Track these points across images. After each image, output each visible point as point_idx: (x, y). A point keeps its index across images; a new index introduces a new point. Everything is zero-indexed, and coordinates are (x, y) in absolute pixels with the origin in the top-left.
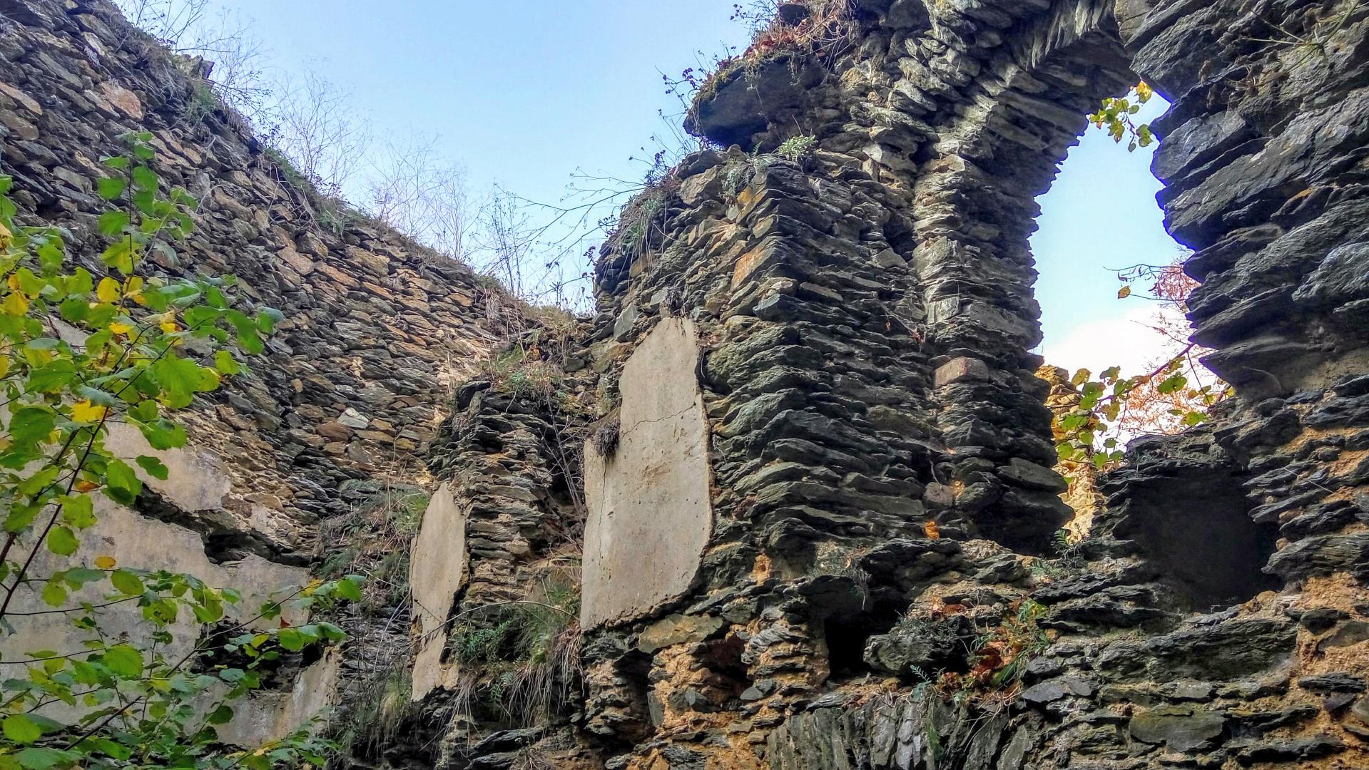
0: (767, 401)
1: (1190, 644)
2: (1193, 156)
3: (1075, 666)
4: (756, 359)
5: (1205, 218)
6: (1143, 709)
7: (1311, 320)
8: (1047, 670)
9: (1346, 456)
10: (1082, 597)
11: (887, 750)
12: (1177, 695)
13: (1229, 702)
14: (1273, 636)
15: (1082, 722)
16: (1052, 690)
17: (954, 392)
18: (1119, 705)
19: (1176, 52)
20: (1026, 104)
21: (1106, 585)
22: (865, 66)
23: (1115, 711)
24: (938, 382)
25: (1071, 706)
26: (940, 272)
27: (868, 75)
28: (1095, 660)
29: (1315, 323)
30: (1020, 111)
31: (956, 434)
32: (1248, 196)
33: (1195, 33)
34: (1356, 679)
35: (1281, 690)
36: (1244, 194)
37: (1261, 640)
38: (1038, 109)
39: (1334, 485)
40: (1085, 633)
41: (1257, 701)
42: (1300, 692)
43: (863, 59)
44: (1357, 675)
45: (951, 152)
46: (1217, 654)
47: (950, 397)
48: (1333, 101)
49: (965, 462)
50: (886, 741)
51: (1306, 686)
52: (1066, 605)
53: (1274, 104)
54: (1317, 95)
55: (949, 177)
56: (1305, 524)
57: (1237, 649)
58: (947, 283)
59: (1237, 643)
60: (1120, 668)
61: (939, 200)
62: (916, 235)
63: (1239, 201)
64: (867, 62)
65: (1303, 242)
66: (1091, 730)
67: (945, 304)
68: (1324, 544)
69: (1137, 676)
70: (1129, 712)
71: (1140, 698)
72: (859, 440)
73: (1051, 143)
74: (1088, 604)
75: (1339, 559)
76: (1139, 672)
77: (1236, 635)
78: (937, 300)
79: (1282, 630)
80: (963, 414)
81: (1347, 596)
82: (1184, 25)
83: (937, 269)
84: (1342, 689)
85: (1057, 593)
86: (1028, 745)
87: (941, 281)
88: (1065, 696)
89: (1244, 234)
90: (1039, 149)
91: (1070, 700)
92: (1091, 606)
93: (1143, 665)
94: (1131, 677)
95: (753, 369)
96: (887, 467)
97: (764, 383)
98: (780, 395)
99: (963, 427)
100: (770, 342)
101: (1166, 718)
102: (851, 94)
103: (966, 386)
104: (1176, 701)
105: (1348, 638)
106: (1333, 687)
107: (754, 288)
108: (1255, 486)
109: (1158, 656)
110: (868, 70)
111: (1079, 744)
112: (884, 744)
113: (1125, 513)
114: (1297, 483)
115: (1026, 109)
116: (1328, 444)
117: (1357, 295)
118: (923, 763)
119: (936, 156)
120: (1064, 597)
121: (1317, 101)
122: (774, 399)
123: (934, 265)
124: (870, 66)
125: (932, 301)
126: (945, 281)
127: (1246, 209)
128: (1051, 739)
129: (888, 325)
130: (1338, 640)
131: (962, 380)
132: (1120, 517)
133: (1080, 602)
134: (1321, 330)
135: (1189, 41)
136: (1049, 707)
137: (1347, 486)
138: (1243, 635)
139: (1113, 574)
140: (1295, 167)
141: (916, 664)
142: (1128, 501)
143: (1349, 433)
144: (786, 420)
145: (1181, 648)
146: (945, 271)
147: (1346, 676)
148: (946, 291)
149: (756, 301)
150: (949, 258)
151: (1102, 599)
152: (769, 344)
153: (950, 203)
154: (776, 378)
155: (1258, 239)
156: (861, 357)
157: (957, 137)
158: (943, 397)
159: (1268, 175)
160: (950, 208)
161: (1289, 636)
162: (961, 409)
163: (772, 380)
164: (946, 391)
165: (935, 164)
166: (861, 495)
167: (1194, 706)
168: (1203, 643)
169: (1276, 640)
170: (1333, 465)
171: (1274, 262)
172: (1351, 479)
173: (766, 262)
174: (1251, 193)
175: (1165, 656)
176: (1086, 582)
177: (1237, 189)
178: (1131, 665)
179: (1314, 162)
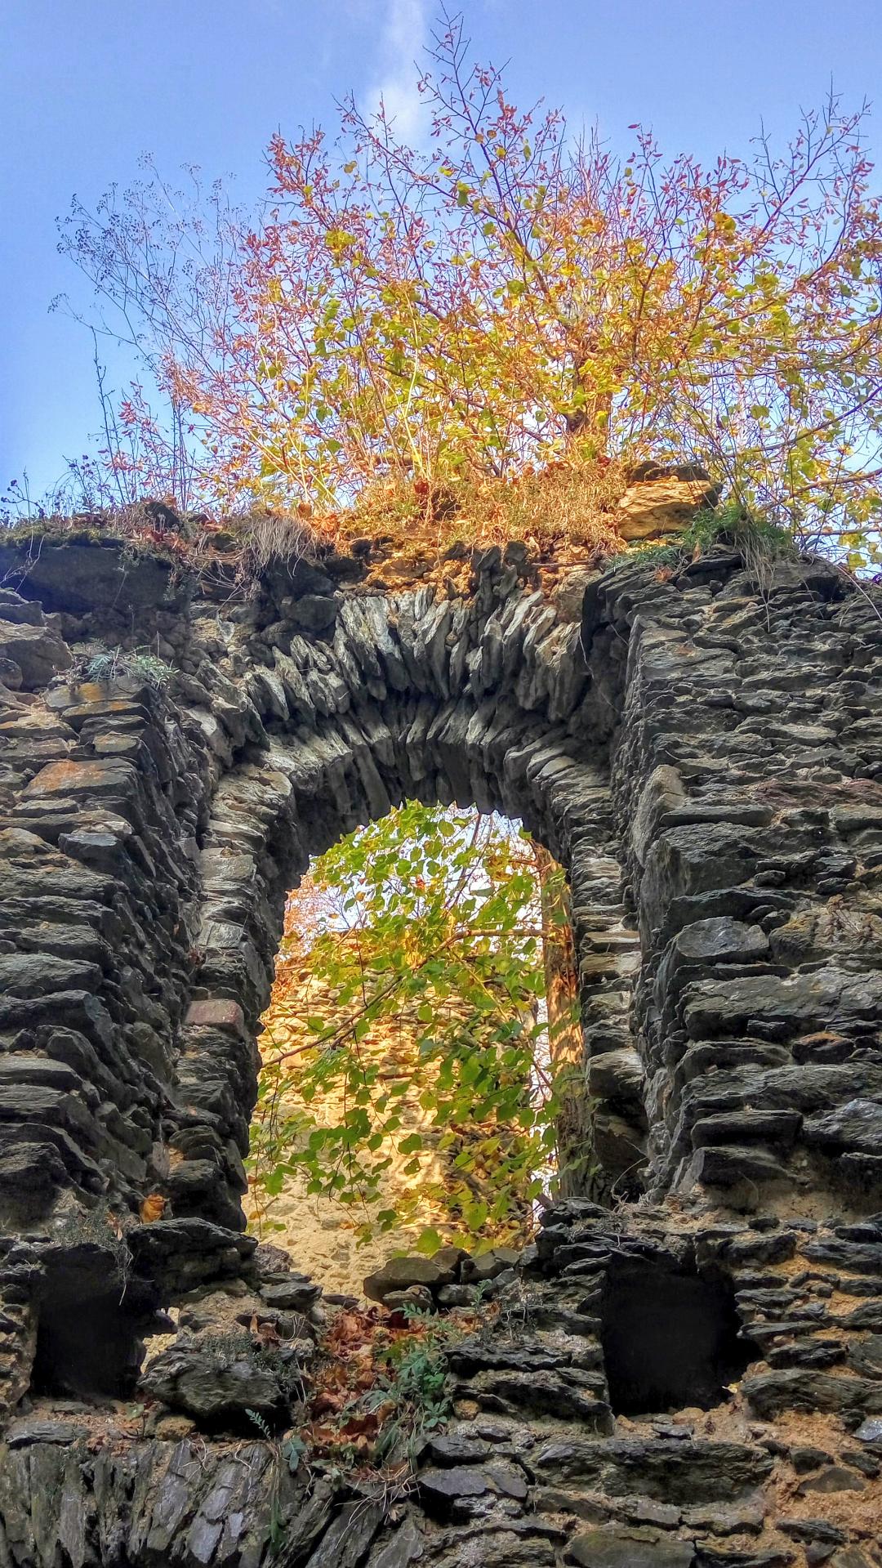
0: (52, 966)
1: (664, 1457)
2: (724, 951)
3: (505, 1455)
4: (50, 903)
5: (732, 1015)
6: (592, 1527)
7: (798, 1151)
8: (467, 1454)
9: (838, 1296)
10: (525, 1371)
11: (171, 1527)
12: (638, 1515)
13: (699, 1533)
14: (749, 1465)
15: (506, 1530)
16: (469, 1481)
17: (209, 1038)
18: (556, 1516)
19: (716, 849)
20: (368, 767)
21: (559, 1364)
22: (227, 627)
23: (555, 1522)
24: (189, 1018)
25: (491, 1506)
26: (232, 892)
27: (227, 639)
28: (529, 1452)
29: (802, 1154)
30: (358, 770)
31: (197, 1090)
32: (773, 1013)
33: (735, 843)
34: (837, 1530)
35: (755, 1530)
36: (770, 1011)
37: (737, 1468)
38: (372, 777)
39: (828, 1322)
40: (513, 1416)
41: (731, 1537)
42: (778, 1536)
43: (230, 620)
44: (838, 1526)
45: (280, 770)
46: (687, 1474)
47: (201, 1043)
48: (858, 970)
49: (198, 1128)
50: (171, 1513)
51: (786, 1529)
52: (502, 1376)
53: (809, 945)
54: (851, 959)
55: (270, 795)
56: (797, 1354)
57: (708, 1473)
58: (238, 908)
59: (712, 1467)
60: (566, 1470)
61: (251, 811)
62: (210, 835)
63: (765, 1014)
64: (232, 625)
65: (827, 1080)
66: (518, 1542)
67: (224, 929)
68: (813, 1379)
69: (580, 1483)
70: (570, 1526)
71: (590, 1511)
72: (124, 1061)
73: (354, 813)
74: (535, 1381)
75: (827, 1399)
76: (586, 1478)
77: (715, 1457)
78: (216, 921)
79: (758, 1461)
80: (212, 1069)
81: (832, 1439)
82: (725, 829)
83: (229, 886)
84: (826, 1539)
85: (495, 1359)
86: (415, 1549)
87: (229, 902)
88: (487, 1492)
89: (763, 1047)
90: (341, 813)
91: (491, 1498)
92: (538, 1385)
93: (596, 1470)
94: (574, 1482)
95: (35, 913)
96: (134, 1108)
97: (56, 941)
98: (82, 967)
99: (209, 1086)
100: (80, 889)
101: (622, 1542)
102: (200, 644)
103: (224, 1036)
104: (635, 1522)
105: (830, 1484)
106: (818, 1535)
107: (72, 810)
108: (748, 1300)
109: (619, 1464)
110: (228, 633)
111: (500, 1558)
112: (167, 1517)
113: (597, 1286)
114: (791, 1309)
115: (364, 770)
116: (825, 1280)
117: (868, 1149)
118: (237, 1556)
119: (260, 763)
120: (502, 1366)
121: (849, 963)
122: (65, 968)
123: (225, 879)
124: (233, 631)
125: (209, 918)
126: (236, 904)
127: (772, 1025)
128: (453, 1546)
129: (177, 928)
130: (819, 1485)
131: (222, 1028)
132: (591, 1289)
133: (523, 1378)
134: (805, 1163)
135: (729, 845)
136: (459, 1503)
137: (839, 1327)
138: (720, 1459)
139: (570, 1354)
140: (821, 1009)
141: (256, 1409)
142: (602, 1273)
143: (844, 1276)
144: (79, 1004)
145: (651, 1460)
146: (236, 893)
147: (829, 1525)
148: (231, 916)
149: (69, 827)
150: (247, 881)
151: (553, 1382)
152: (75, 893)
153: (263, 821)
154: (80, 941)
155: (772, 1056)
156: (150, 955)
157: (296, 760)
158: (192, 1038)
159: (795, 1004)
160: (263, 827)
161: (763, 1469)
162: (212, 1062)
163: (72, 942)
164: (198, 1032)
165: (254, 771)
166: (108, 1136)
167: (659, 1532)
168: (679, 1460)
169: (750, 1471)
170: (828, 1302)
171: (796, 1087)
172: (847, 1322)
173: (106, 787)
174: (777, 1012)
175: (628, 1466)
176: (532, 1353)
177: (765, 1002)
178: (581, 1469)
179: (836, 1013)
